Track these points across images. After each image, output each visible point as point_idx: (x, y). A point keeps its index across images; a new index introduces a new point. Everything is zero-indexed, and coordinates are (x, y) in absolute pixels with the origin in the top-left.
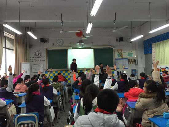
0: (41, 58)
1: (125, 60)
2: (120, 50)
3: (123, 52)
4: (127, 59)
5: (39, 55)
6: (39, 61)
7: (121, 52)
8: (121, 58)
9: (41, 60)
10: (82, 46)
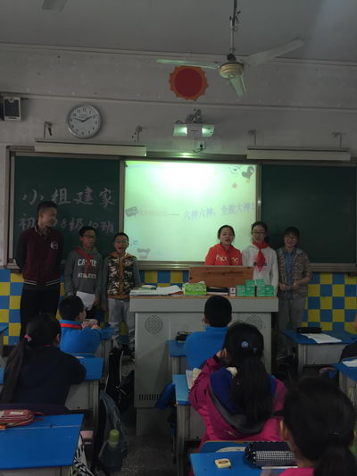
10: (201, 146)
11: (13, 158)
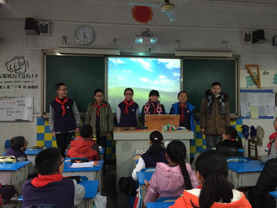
0: (26, 79)
1: (265, 94)
2: (254, 66)
3: (261, 72)
4: (271, 91)
5: (22, 71)
6: (20, 87)
7: (256, 72)
8: (254, 87)
9: (27, 84)
10: (150, 49)
11: (45, 56)
